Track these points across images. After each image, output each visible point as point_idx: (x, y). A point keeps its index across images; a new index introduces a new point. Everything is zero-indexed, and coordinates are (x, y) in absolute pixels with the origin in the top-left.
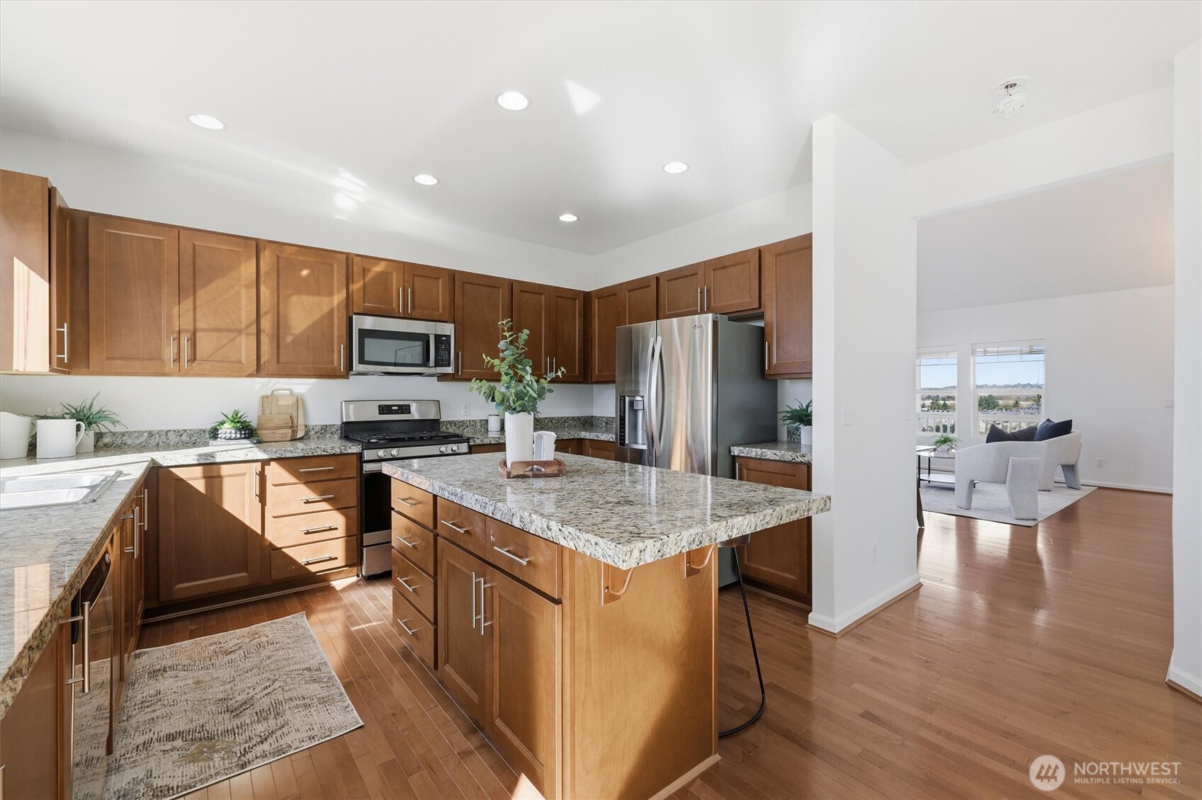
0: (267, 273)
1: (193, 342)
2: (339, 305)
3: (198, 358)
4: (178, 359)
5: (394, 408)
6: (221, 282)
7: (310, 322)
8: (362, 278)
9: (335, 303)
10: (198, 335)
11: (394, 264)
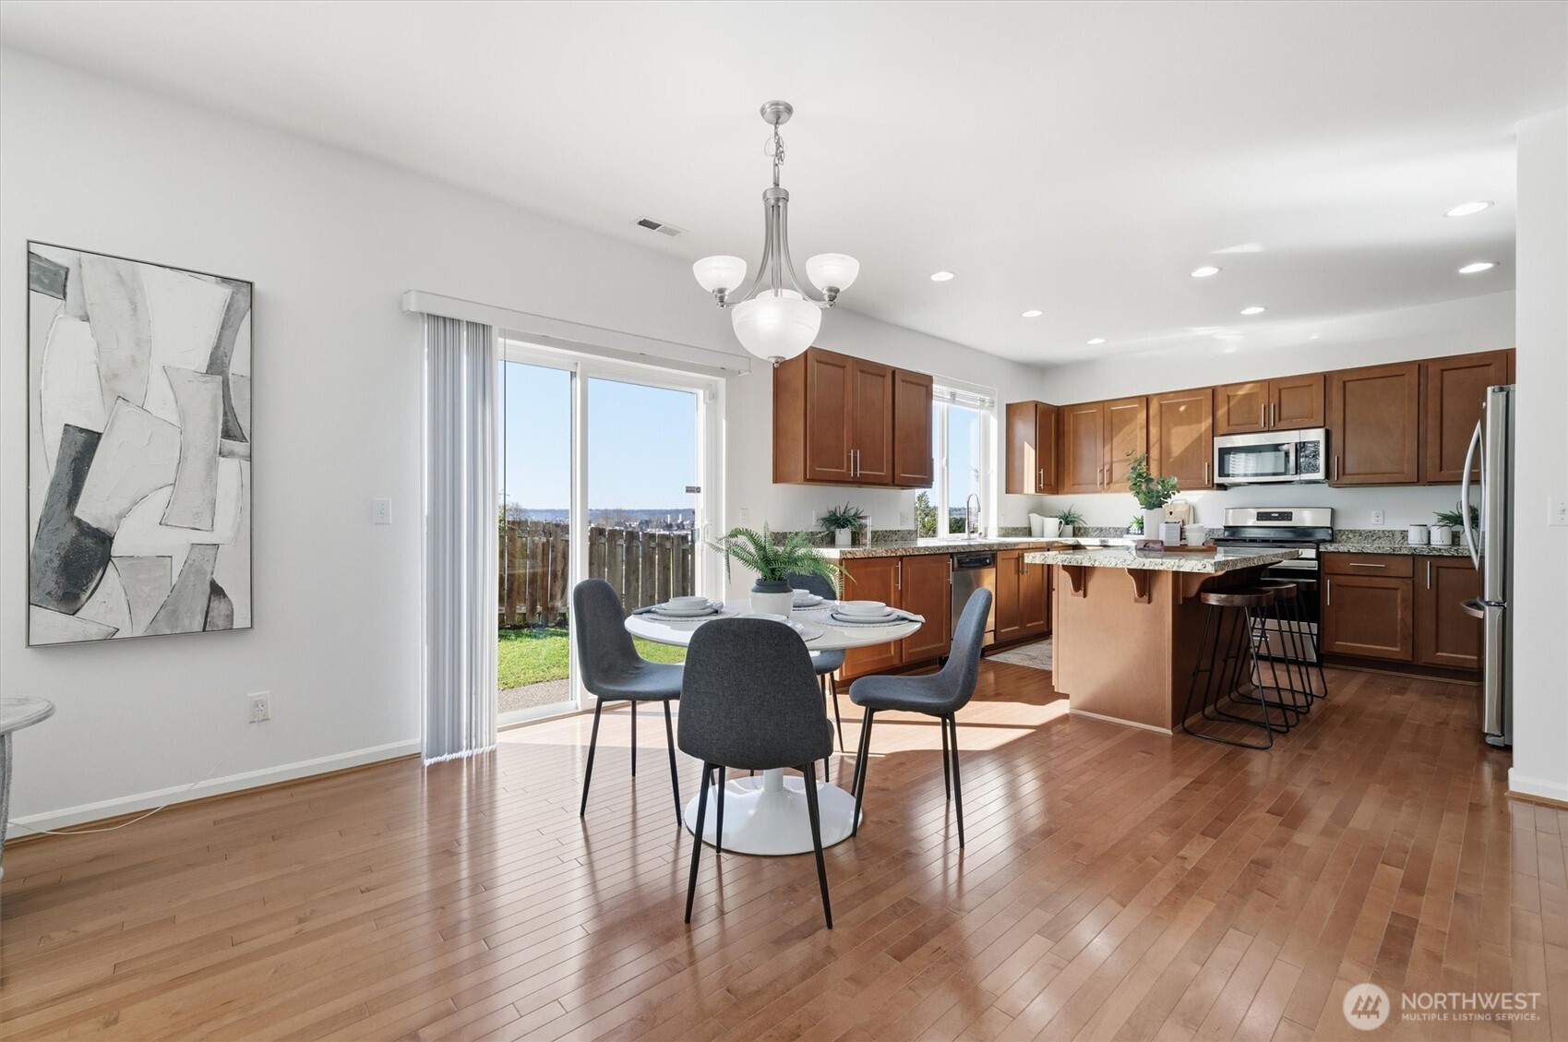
0: (1154, 418)
1: (1111, 471)
2: (1206, 431)
3: (1114, 480)
4: (1102, 483)
5: (1273, 515)
6: (1127, 429)
7: (1184, 447)
8: (1226, 404)
9: (1203, 429)
10: (1114, 465)
11: (1259, 384)
